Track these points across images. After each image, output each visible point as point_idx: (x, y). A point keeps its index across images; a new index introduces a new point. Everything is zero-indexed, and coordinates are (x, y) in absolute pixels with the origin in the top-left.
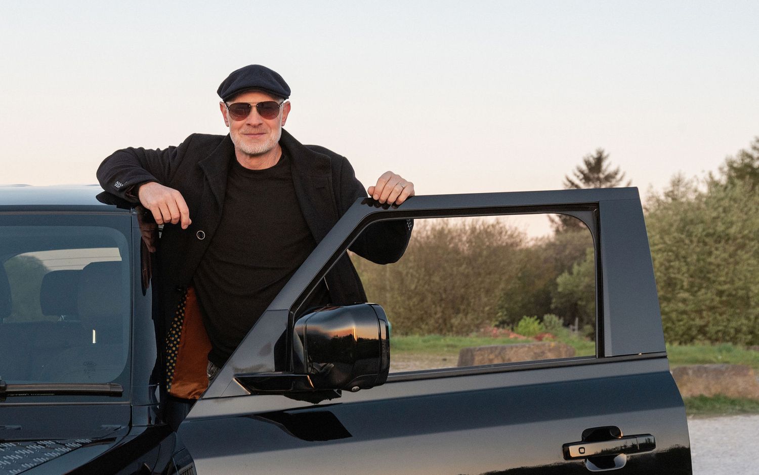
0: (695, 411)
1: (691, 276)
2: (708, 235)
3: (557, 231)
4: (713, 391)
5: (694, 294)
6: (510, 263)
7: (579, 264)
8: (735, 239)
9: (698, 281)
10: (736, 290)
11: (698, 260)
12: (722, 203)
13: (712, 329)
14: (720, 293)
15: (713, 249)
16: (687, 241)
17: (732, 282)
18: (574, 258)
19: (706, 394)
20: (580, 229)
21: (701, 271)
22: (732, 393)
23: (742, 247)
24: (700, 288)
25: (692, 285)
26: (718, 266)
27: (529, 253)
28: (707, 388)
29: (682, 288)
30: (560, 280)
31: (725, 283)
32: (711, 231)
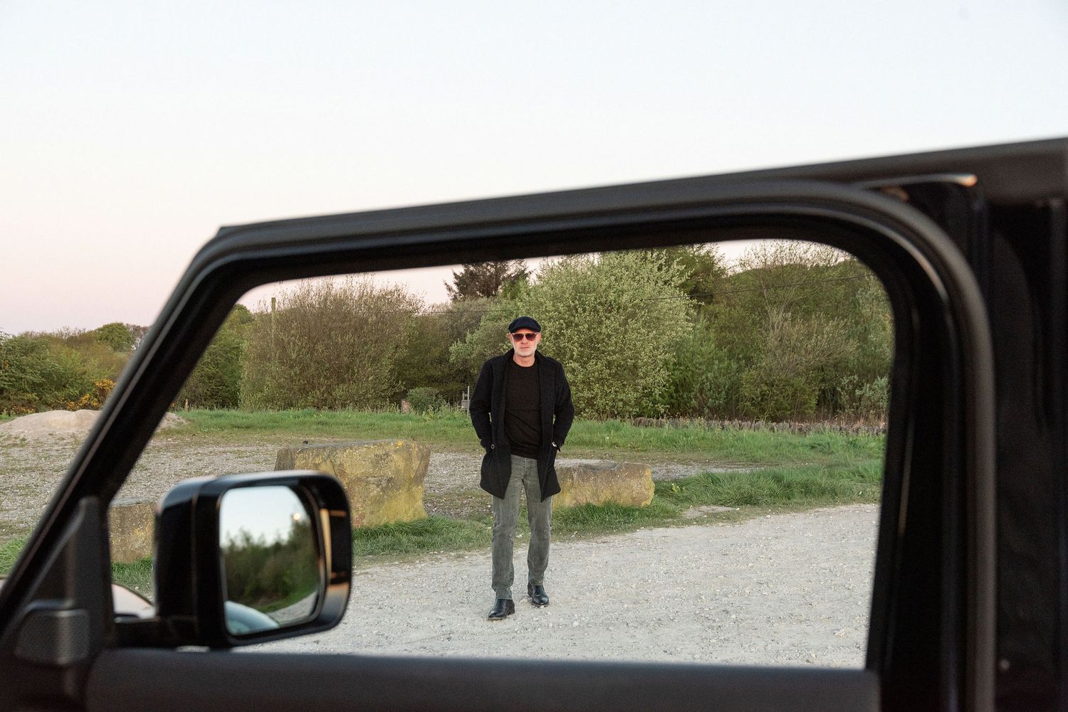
0: (579, 526)
1: (581, 346)
2: (600, 304)
3: (455, 299)
4: (602, 499)
5: (584, 365)
6: (398, 331)
7: (472, 333)
8: (625, 309)
9: (587, 351)
10: (624, 360)
11: (589, 330)
12: (615, 271)
13: (599, 402)
14: (609, 365)
15: (604, 319)
16: (580, 310)
17: (622, 351)
18: (470, 326)
19: (593, 502)
20: (478, 297)
21: (592, 341)
22: (625, 499)
23: (633, 315)
24: (589, 359)
25: (581, 355)
26: (609, 336)
27: (425, 321)
28: (595, 494)
29: (571, 357)
30: (452, 349)
31: (615, 353)
32: (603, 300)
